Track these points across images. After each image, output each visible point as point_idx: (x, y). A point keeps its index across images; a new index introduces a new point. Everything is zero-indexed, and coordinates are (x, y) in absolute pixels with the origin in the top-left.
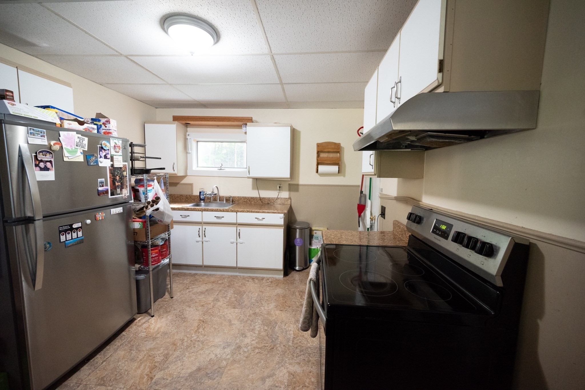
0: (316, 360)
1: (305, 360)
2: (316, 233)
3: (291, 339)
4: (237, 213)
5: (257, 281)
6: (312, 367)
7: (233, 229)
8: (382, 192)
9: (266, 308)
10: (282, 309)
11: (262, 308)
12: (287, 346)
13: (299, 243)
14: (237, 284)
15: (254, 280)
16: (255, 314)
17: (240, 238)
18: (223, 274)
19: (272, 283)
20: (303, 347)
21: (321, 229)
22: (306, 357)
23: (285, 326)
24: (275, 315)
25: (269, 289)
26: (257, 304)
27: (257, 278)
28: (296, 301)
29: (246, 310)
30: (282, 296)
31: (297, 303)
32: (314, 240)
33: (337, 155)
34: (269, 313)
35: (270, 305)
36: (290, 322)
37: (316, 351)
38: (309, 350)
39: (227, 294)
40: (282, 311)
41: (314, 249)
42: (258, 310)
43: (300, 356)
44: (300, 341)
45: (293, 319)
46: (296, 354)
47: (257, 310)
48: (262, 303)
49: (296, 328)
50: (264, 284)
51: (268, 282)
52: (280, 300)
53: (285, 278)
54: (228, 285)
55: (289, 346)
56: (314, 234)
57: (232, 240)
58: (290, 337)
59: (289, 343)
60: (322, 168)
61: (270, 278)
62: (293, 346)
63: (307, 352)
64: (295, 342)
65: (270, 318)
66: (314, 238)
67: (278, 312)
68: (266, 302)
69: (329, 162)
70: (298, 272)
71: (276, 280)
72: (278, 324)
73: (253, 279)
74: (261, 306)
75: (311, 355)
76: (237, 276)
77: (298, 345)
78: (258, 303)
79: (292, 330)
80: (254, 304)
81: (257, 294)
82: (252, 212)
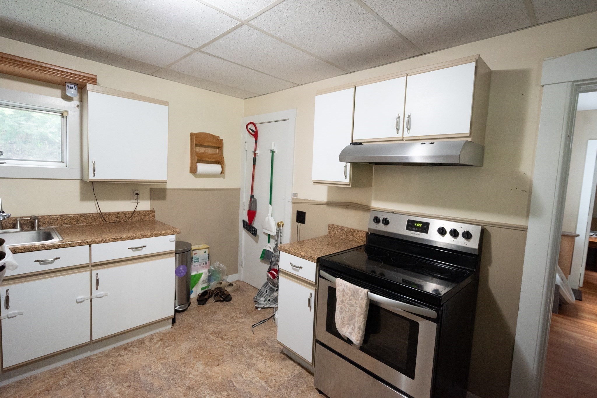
0: (307, 386)
1: (298, 393)
2: (195, 254)
3: (265, 385)
4: (90, 246)
5: (136, 349)
6: (311, 394)
7: (85, 275)
8: (297, 197)
9: (196, 373)
10: (216, 363)
11: (191, 376)
12: (270, 394)
13: (182, 272)
14: (105, 369)
15: (129, 349)
16: (188, 388)
17: (97, 289)
18: (55, 367)
19: (164, 341)
20: (283, 384)
21: (201, 246)
22: (297, 390)
23: (243, 378)
24: (218, 373)
25: (169, 349)
26: (175, 376)
27: (131, 345)
28: (221, 346)
29: (169, 392)
30: (197, 349)
31: (225, 347)
32: (193, 263)
33: (216, 151)
34: (207, 377)
35: (196, 367)
36: (243, 371)
37: (298, 380)
38: (292, 382)
39: (107, 392)
40: (219, 365)
41: (195, 275)
42: (189, 382)
43: (291, 393)
44: (274, 381)
45: (242, 366)
46: (285, 395)
47: (187, 383)
48: (183, 372)
49: (257, 372)
50: (152, 348)
51: (157, 343)
52: (202, 354)
53: (175, 327)
54: (87, 378)
55: (271, 392)
56: (194, 256)
57: (80, 297)
58: (261, 384)
59: (268, 390)
60: (202, 168)
61: (152, 335)
62: (275, 390)
63: (292, 386)
64: (272, 385)
65: (216, 381)
66: (193, 261)
67: (216, 369)
68: (185, 367)
69: (211, 160)
70: (184, 313)
71: (165, 334)
72: (233, 380)
73: (125, 349)
74: (186, 375)
75: (298, 385)
76: (88, 358)
77: (277, 385)
78: (175, 374)
79: (255, 376)
80: (172, 378)
81: (159, 365)
82: (121, 239)
